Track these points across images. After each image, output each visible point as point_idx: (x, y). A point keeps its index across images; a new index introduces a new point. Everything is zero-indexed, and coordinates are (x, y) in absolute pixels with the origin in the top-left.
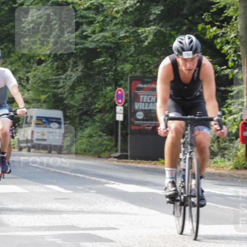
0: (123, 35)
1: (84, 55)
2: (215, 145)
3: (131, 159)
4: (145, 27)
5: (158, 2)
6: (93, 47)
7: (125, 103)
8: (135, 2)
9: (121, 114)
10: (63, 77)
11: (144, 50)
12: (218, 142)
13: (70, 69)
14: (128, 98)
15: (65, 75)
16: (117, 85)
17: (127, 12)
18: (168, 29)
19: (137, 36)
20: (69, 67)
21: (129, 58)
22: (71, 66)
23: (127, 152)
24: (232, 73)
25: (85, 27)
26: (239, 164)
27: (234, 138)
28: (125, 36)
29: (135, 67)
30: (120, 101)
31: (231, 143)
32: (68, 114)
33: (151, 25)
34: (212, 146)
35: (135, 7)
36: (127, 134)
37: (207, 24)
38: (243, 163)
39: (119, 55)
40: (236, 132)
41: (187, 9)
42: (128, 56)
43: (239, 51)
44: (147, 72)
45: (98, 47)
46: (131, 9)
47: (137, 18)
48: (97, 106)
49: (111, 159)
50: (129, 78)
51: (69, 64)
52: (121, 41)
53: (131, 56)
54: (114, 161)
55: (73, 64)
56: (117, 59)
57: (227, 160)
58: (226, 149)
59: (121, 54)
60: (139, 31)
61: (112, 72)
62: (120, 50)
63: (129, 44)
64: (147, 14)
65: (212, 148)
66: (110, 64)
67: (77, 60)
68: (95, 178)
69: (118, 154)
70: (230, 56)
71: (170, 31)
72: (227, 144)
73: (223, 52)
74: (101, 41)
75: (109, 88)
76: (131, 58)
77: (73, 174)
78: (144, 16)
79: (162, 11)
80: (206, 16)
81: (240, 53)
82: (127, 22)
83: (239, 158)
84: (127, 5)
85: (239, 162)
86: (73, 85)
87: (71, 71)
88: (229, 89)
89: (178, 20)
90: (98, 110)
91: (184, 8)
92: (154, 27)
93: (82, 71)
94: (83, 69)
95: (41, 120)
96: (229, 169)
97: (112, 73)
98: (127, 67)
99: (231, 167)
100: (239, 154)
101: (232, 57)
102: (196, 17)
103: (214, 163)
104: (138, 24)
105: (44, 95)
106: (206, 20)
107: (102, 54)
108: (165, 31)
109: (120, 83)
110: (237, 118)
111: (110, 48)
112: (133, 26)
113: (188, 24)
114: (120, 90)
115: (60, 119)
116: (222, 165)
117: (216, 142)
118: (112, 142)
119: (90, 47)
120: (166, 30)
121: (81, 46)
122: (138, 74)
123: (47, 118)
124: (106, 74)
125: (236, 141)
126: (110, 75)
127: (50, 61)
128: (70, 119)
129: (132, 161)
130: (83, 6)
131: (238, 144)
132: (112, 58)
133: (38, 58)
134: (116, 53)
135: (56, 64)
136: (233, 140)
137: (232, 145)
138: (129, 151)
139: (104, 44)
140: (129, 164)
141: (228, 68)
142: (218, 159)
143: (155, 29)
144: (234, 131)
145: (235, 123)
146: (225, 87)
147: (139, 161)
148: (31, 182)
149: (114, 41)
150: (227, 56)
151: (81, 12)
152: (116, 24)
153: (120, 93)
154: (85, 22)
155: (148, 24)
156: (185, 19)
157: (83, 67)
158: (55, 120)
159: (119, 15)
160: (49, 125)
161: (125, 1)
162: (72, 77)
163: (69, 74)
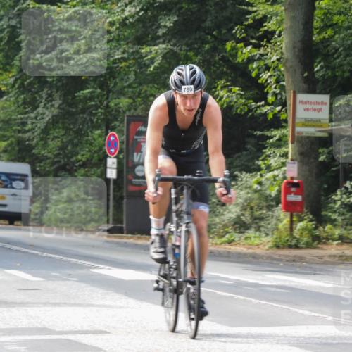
0: (120, 56)
1: (63, 85)
2: (247, 214)
3: (127, 233)
4: (150, 45)
5: (170, 10)
7: (120, 153)
8: (138, 9)
9: (113, 168)
10: (33, 115)
11: (149, 77)
12: (252, 208)
13: (43, 104)
14: (124, 146)
15: (35, 112)
16: (109, 128)
17: (126, 24)
18: (183, 49)
19: (138, 57)
20: (41, 102)
21: (126, 90)
22: (43, 101)
23: (122, 223)
24: (272, 111)
26: (281, 241)
27: (273, 203)
28: (122, 58)
29: (134, 101)
30: (113, 150)
31: (270, 210)
32: (38, 169)
33: (159, 43)
34: (243, 215)
35: (137, 17)
36: (122, 198)
37: (238, 41)
38: (286, 239)
39: (112, 85)
40: (276, 195)
41: (211, 20)
42: (125, 87)
43: (284, 81)
46: (131, 20)
47: (140, 33)
48: (79, 157)
49: (100, 233)
50: (126, 118)
51: (41, 97)
52: (116, 65)
53: (130, 86)
54: (103, 236)
55: (47, 98)
56: (109, 91)
57: (264, 235)
58: (262, 219)
59: (116, 84)
60: (143, 51)
61: (102, 109)
62: (114, 78)
63: (127, 69)
64: (154, 28)
65: (242, 217)
66: (100, 98)
67: (52, 92)
68: (76, 260)
69: (109, 226)
70: (271, 87)
71: (187, 51)
72: (264, 212)
73: (260, 81)
75: (98, 132)
76: (130, 90)
77: (45, 254)
78: (150, 30)
79: (175, 23)
80: (238, 31)
81: (284, 83)
82: (126, 39)
83: (281, 232)
84: (127, 14)
85: (280, 238)
86: (46, 127)
87: (43, 108)
88: (268, 133)
89: (197, 36)
90: (80, 163)
91: (206, 19)
92: (164, 46)
93: (59, 108)
94: (60, 105)
96: (267, 247)
97: (103, 111)
98: (124, 102)
99: (270, 244)
100: (281, 226)
101: (272, 89)
102: (224, 31)
103: (246, 238)
104: (140, 41)
105: (4, 141)
106: (238, 36)
107: (90, 84)
108: (178, 51)
109: (113, 125)
110: (278, 176)
112: (134, 44)
113: (212, 42)
114: (114, 136)
115: (26, 176)
116: (257, 242)
117: (248, 209)
120: (181, 50)
122: (139, 112)
123: (8, 175)
124: (94, 112)
125: (277, 208)
126: (100, 114)
127: (14, 92)
129: (130, 235)
131: (279, 212)
132: (103, 90)
134: (109, 82)
135: (22, 97)
136: (272, 206)
137: (270, 213)
138: (125, 222)
140: (125, 240)
141: (267, 104)
142: (251, 233)
143: (165, 49)
144: (274, 193)
145: (275, 183)
146: (262, 131)
147: (139, 235)
150: (266, 87)
152: (109, 41)
153: (112, 138)
155: (155, 40)
156: (208, 34)
157: (60, 102)
158: (19, 177)
159: (115, 28)
160: (11, 184)
161: (123, 8)
162: (45, 116)
163: (41, 112)
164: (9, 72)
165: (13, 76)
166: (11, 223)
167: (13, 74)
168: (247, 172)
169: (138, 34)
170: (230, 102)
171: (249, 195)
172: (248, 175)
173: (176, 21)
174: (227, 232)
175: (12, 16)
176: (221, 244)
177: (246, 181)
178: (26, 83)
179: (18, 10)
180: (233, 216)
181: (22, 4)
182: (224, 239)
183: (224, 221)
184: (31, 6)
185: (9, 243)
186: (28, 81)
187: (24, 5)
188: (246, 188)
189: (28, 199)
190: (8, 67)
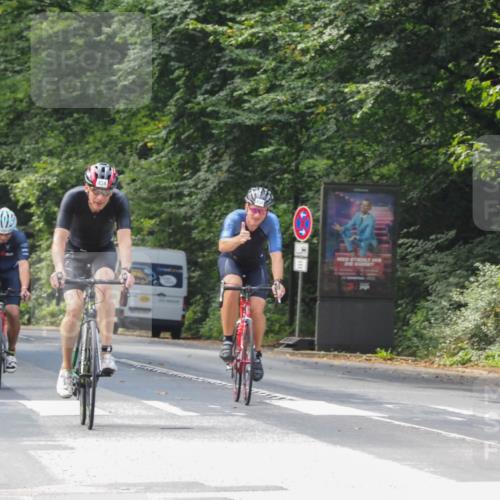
0: (314, 99)
1: (235, 138)
2: (490, 322)
3: (319, 350)
4: (358, 83)
5: (388, 34)
6: (252, 121)
7: (313, 236)
8: (342, 32)
9: (303, 257)
10: (191, 182)
11: (357, 129)
13: (205, 166)
14: (320, 227)
15: (195, 178)
16: (298, 200)
17: (325, 52)
18: (405, 88)
19: (339, 99)
20: (203, 164)
21: (323, 145)
22: (206, 161)
23: (313, 335)
25: (238, 81)
28: (317, 101)
29: (335, 163)
30: (303, 232)
33: (371, 79)
34: (484, 324)
35: (340, 42)
36: (314, 300)
37: (483, 78)
39: (304, 140)
41: (446, 48)
42: (321, 141)
44: (360, 174)
45: (264, 122)
46: (331, 47)
47: (344, 64)
49: (281, 349)
50: (322, 188)
51: (204, 157)
52: (309, 111)
53: (328, 140)
54: (283, 353)
55: (212, 157)
56: (300, 149)
59: (310, 138)
60: (346, 90)
61: (289, 173)
62: (307, 129)
63: (325, 118)
64: (364, 57)
65: (483, 327)
66: (287, 159)
67: (218, 150)
69: (295, 339)
71: (411, 91)
74: (268, 110)
75: (283, 206)
76: (329, 145)
77: (201, 379)
78: (358, 60)
79: (394, 51)
80: (483, 63)
82: (323, 72)
84: (326, 38)
86: (210, 199)
87: (207, 171)
89: (426, 70)
91: (439, 43)
92: (377, 84)
93: (228, 171)
94: (230, 167)
95: (142, 270)
97: (290, 177)
98: (321, 164)
102: (463, 63)
103: (487, 357)
104: (345, 76)
105: (151, 218)
106: (483, 70)
107: (272, 138)
108: (397, 91)
109: (304, 196)
111: (287, 125)
112: (336, 81)
113: (446, 78)
115: (180, 268)
118: (284, 314)
119: (248, 122)
120: (401, 89)
121: (229, 121)
122: (342, 178)
123: (155, 267)
124: (278, 177)
126: (287, 181)
127: (166, 151)
128: (201, 268)
129: (322, 352)
130: (237, 40)
132: (291, 146)
133: (141, 144)
134: (300, 136)
135: (179, 157)
138: (316, 335)
139: (275, 116)
140: (315, 360)
143: (378, 87)
147: (336, 353)
148: (114, 394)
149: (297, 111)
151: (232, 51)
152: (301, 77)
153: (303, 215)
154: (239, 73)
155: (365, 75)
156: (441, 67)
157: (231, 163)
158: (169, 270)
159: (308, 56)
160: (158, 279)
161: (321, 29)
162: (208, 183)
163: (203, 177)
164: (159, 121)
165: (165, 127)
166: (156, 334)
167: (165, 123)
168: (492, 264)
169: (342, 66)
170: (471, 163)
171: (494, 296)
172: (493, 267)
173: (395, 49)
174: (461, 349)
175: (164, 41)
176: (451, 365)
177: (491, 277)
178: (183, 137)
179: (173, 33)
180: (471, 325)
181: (179, 24)
182: (456, 358)
183: (457, 332)
184: (191, 27)
185: (150, 363)
186: (187, 134)
187: (182, 26)
188: (491, 286)
189: (181, 301)
190: (157, 113)
